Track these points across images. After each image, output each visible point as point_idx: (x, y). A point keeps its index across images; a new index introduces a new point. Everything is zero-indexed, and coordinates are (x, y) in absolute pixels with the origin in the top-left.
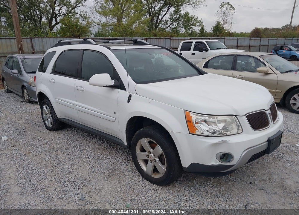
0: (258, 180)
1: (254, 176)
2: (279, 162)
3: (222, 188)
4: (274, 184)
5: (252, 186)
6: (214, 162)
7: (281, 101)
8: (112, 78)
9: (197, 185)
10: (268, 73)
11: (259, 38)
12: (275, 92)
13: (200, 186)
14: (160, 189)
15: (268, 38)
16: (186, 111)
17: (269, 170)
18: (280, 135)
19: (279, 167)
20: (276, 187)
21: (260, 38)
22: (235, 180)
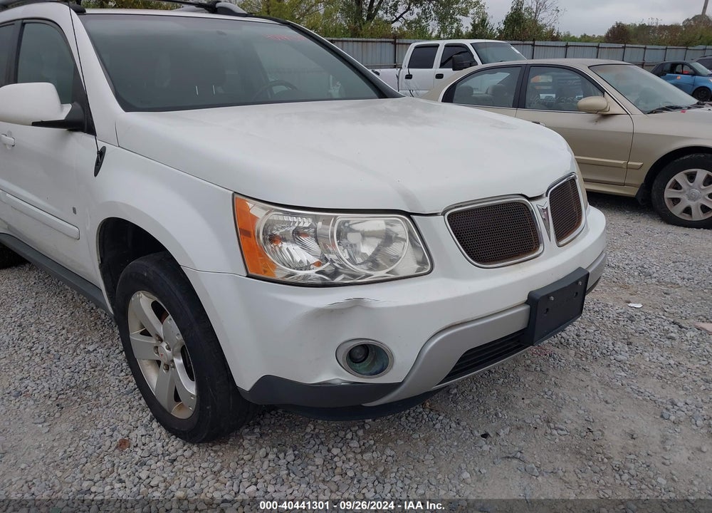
0: (511, 425)
1: (504, 412)
2: (595, 365)
3: (388, 452)
4: (557, 440)
5: (486, 448)
6: (332, 373)
7: (639, 191)
8: (63, 100)
9: (312, 442)
10: (608, 113)
11: (621, 45)
12: (625, 167)
13: (322, 443)
14: (187, 454)
15: (644, 46)
16: (236, 196)
17: (556, 390)
18: (577, 282)
19: (589, 383)
20: (563, 449)
21: (623, 45)
22: (438, 426)
